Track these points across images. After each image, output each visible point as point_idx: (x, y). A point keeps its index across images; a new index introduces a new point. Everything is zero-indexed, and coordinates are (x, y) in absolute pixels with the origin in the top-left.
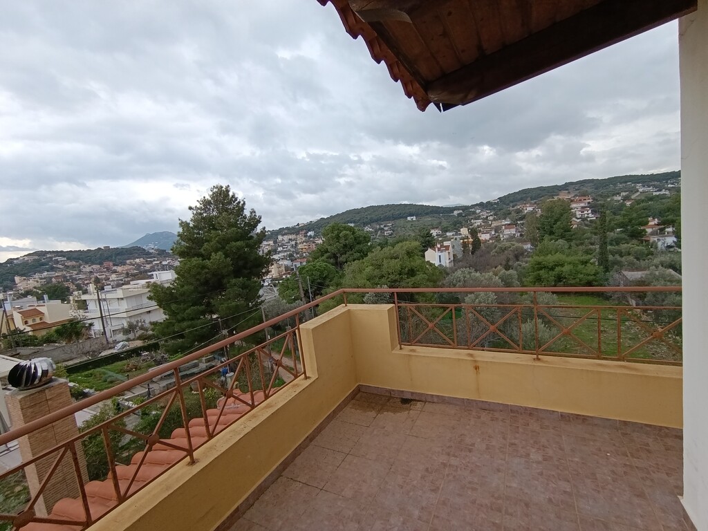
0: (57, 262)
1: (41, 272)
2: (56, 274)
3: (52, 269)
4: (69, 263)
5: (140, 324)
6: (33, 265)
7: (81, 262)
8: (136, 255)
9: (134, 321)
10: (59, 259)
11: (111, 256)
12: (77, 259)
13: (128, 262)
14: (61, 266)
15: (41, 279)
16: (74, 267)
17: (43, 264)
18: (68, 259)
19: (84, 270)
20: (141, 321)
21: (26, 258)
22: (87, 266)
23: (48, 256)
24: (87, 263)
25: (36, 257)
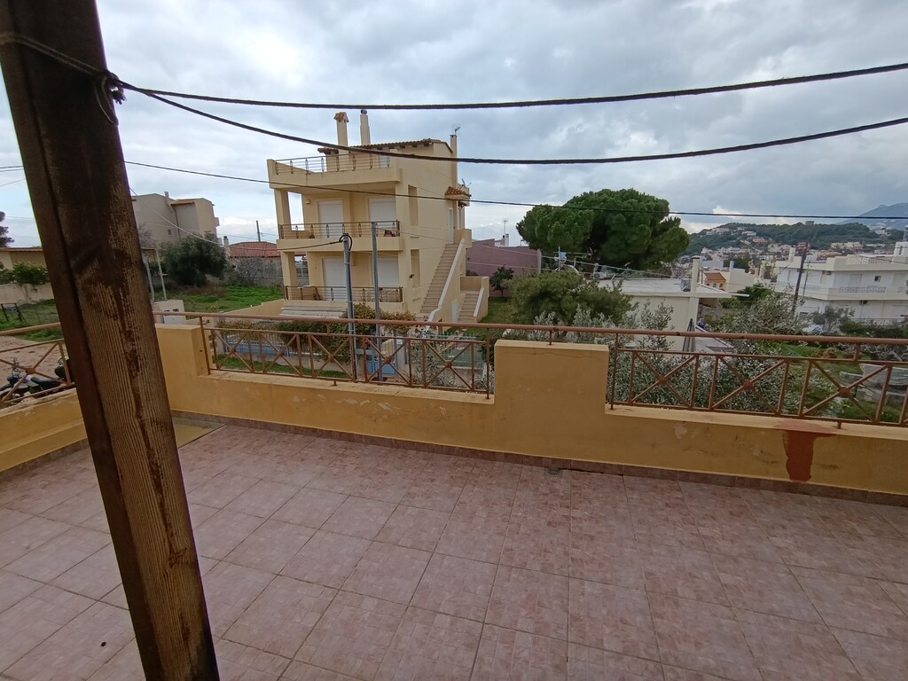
0: (745, 237)
1: (726, 247)
2: (740, 251)
3: (739, 245)
4: (757, 240)
5: (843, 315)
6: (722, 238)
7: (771, 239)
8: (851, 237)
9: (835, 307)
10: (750, 233)
11: (811, 236)
12: (766, 236)
13: (833, 245)
14: (747, 243)
15: (725, 254)
16: (761, 245)
17: (731, 239)
18: (759, 235)
19: (771, 250)
20: (846, 312)
21: (718, 230)
22: (776, 246)
23: (739, 229)
24: (777, 241)
25: (727, 230)
